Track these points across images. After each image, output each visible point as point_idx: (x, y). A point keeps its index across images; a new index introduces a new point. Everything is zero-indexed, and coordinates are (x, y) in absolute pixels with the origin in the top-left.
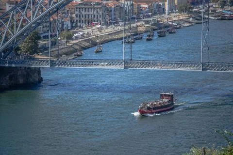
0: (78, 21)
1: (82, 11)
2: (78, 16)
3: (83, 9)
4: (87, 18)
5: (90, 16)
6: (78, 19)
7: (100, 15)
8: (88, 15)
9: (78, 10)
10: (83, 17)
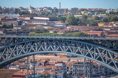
0: (75, 74)
1: (77, 67)
2: (75, 71)
3: (77, 66)
4: (80, 72)
5: (82, 71)
6: (74, 72)
7: (88, 71)
8: (81, 70)
9: (75, 67)
10: (77, 71)
